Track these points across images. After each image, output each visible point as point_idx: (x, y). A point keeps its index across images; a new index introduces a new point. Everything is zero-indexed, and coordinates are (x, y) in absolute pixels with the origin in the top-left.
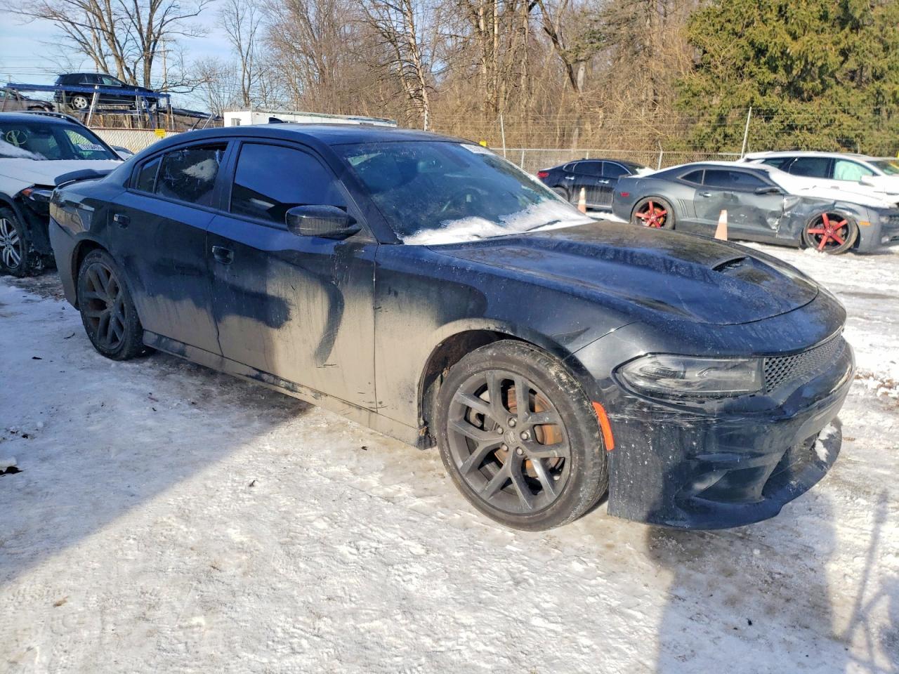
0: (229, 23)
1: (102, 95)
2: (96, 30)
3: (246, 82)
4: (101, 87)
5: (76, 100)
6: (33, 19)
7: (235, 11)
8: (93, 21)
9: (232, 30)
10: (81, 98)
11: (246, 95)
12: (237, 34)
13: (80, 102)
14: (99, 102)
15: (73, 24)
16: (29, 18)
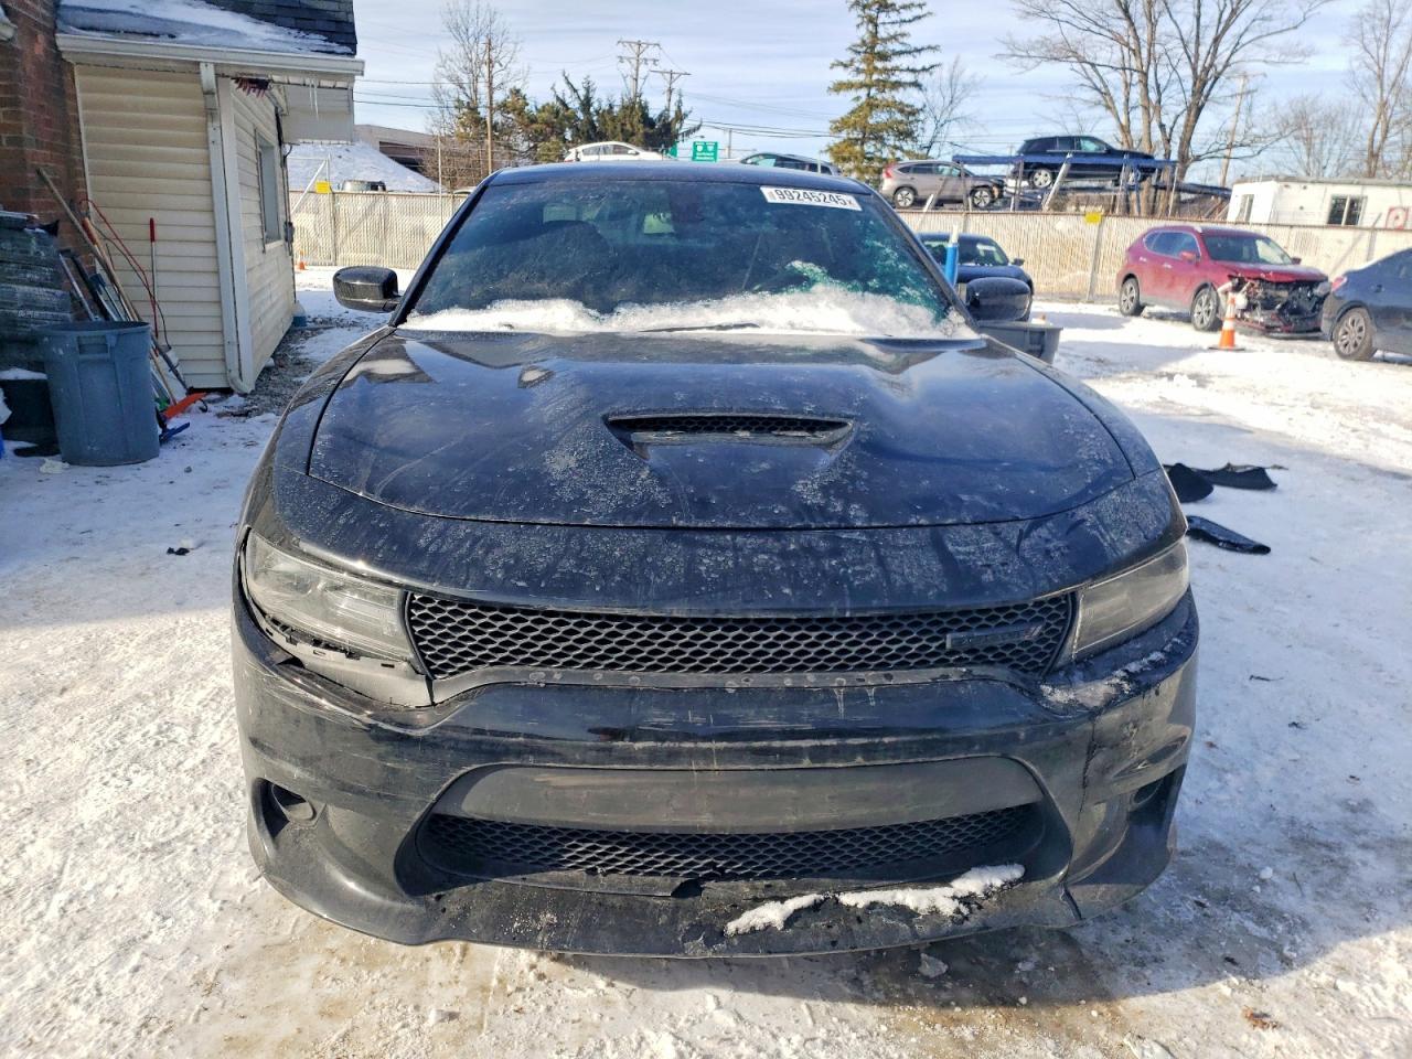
0: (1369, 36)
1: (1074, 166)
2: (1128, 72)
3: (1378, 137)
4: (1075, 154)
5: (1037, 175)
6: (1039, 63)
7: (1386, 13)
8: (1127, 58)
9: (1373, 47)
10: (1044, 172)
11: (1374, 156)
12: (1382, 51)
13: (1042, 178)
14: (1070, 176)
15: (1093, 65)
16: (1031, 62)
